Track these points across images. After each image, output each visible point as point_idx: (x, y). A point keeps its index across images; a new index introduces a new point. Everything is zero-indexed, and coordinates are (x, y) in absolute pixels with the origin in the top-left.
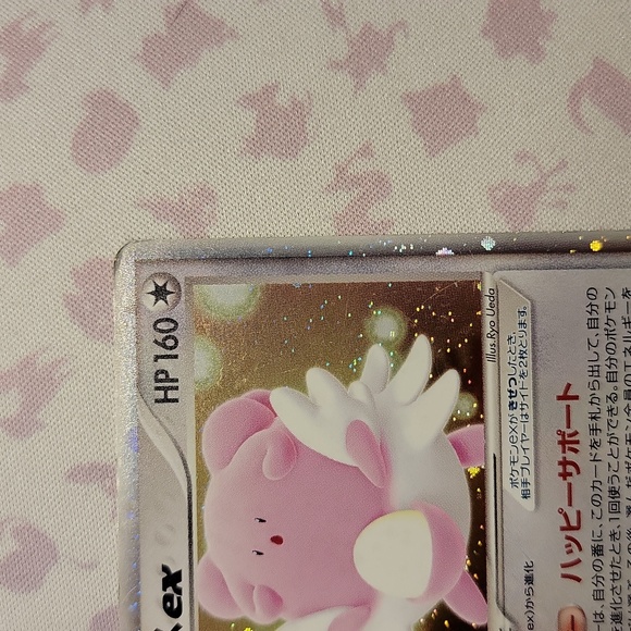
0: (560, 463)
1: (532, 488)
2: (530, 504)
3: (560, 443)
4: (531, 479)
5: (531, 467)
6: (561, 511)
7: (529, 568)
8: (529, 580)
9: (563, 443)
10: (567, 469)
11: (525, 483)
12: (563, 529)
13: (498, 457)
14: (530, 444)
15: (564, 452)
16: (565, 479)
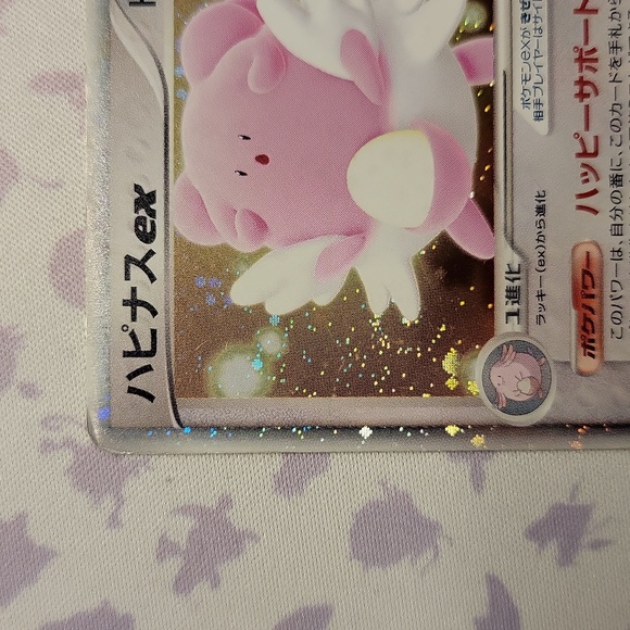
0: (577, 83)
1: (545, 108)
2: (543, 126)
3: (577, 60)
4: (545, 99)
5: (545, 86)
6: (577, 135)
7: (541, 196)
8: (541, 210)
9: (581, 60)
10: (584, 89)
11: (538, 103)
12: (579, 155)
13: (508, 75)
14: (544, 60)
15: (581, 70)
16: (582, 101)
